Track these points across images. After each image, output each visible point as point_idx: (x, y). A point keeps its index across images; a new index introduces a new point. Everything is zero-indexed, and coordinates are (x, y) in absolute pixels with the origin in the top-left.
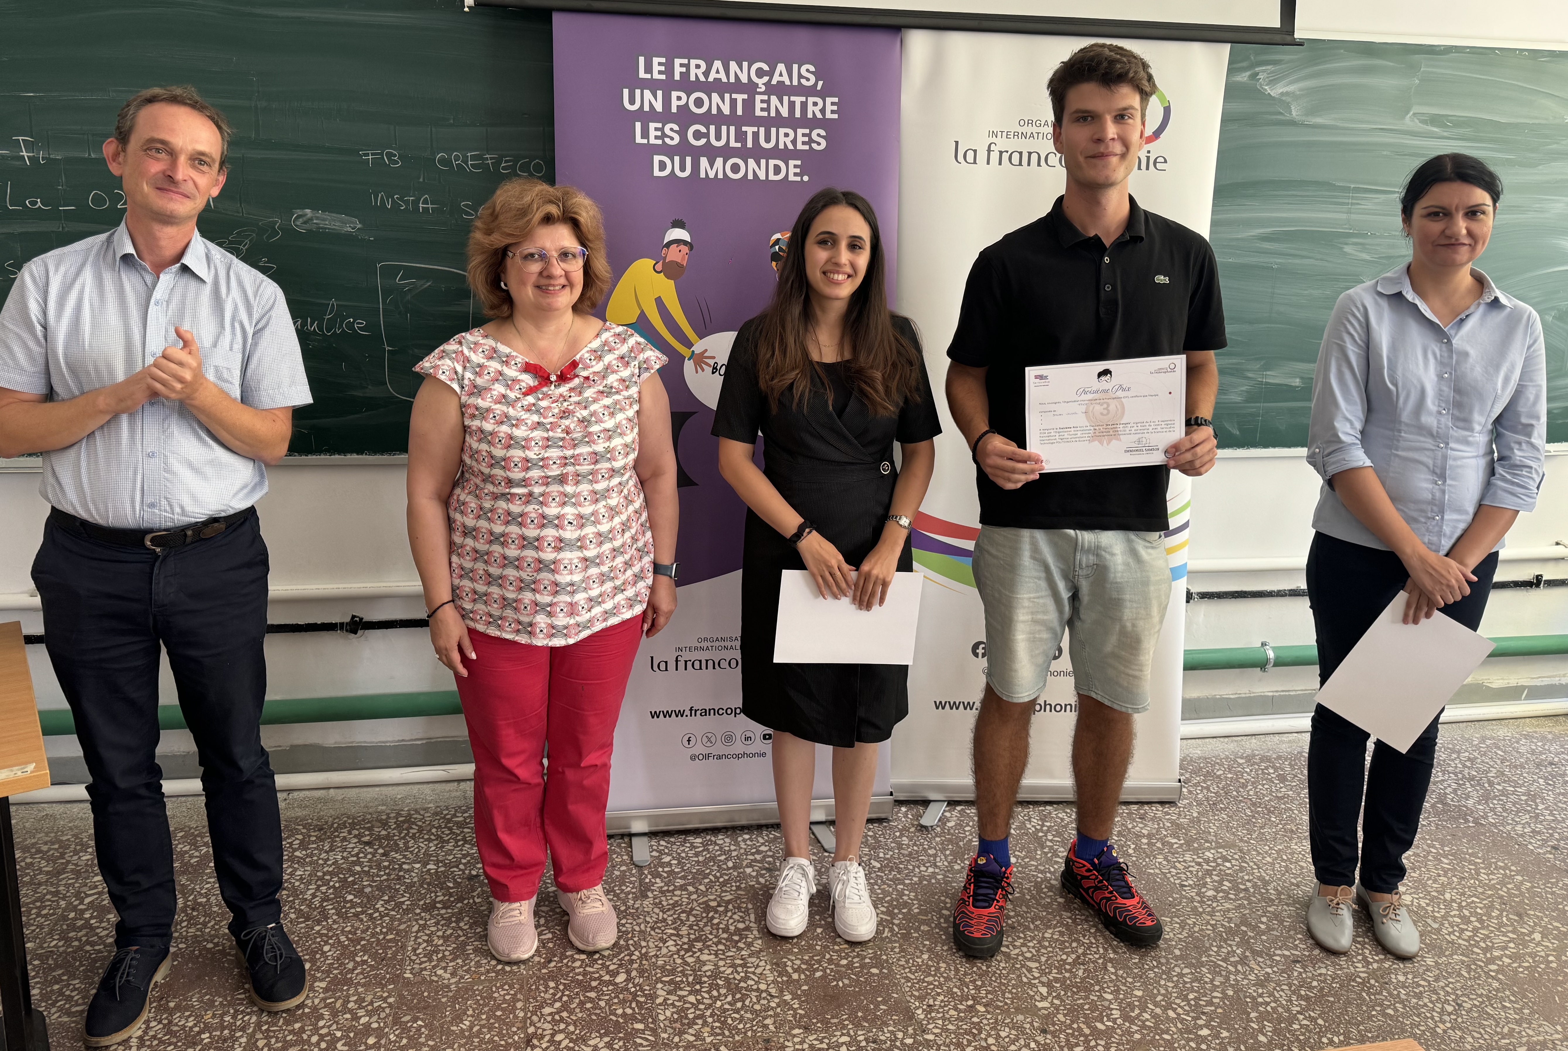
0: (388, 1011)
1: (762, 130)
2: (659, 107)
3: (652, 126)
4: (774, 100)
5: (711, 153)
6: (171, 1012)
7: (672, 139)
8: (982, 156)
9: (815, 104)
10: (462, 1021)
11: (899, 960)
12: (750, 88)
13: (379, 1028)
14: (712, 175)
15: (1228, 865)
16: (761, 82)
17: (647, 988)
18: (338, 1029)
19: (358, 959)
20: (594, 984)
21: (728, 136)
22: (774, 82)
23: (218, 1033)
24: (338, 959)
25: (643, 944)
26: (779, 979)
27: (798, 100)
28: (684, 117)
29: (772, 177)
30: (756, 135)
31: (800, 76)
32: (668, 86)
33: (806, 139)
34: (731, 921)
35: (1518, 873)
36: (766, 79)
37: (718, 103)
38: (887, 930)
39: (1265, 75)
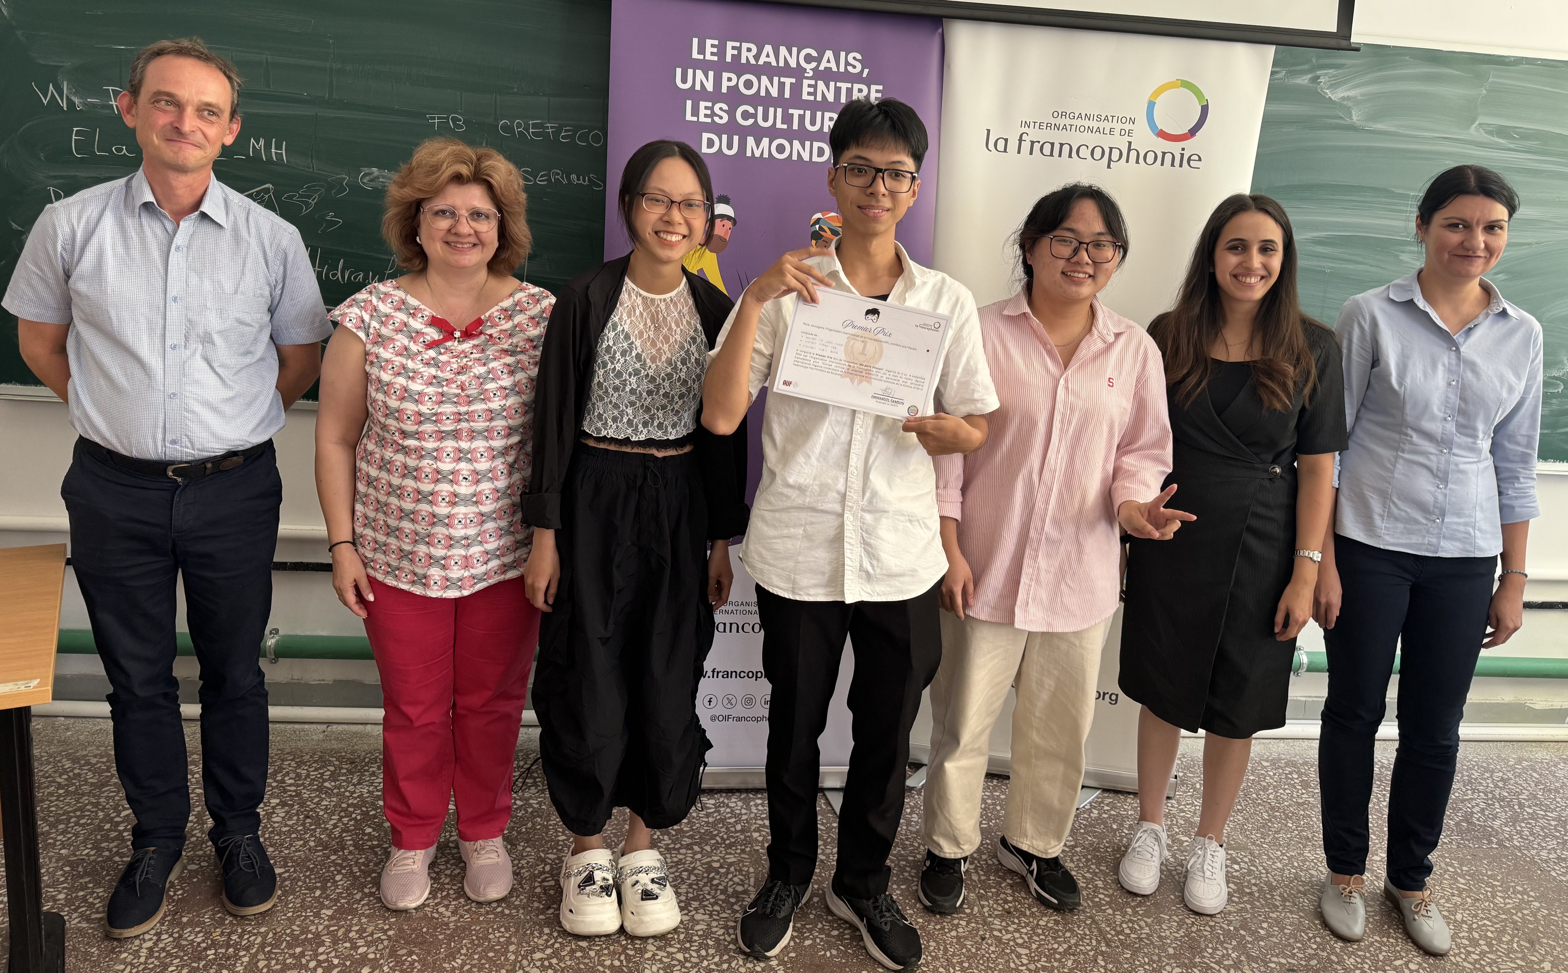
1: (808, 113)
2: (710, 87)
3: (703, 104)
4: (821, 85)
5: (758, 133)
7: (721, 118)
8: (1013, 145)
10: (454, 959)
12: (798, 73)
14: (757, 154)
15: (1236, 867)
16: (809, 67)
19: (367, 891)
21: (775, 118)
22: (821, 68)
27: (844, 86)
28: (734, 98)
29: (815, 159)
30: (802, 118)
31: (847, 64)
32: (719, 67)
36: (814, 64)
37: (767, 86)
39: (1327, 78)
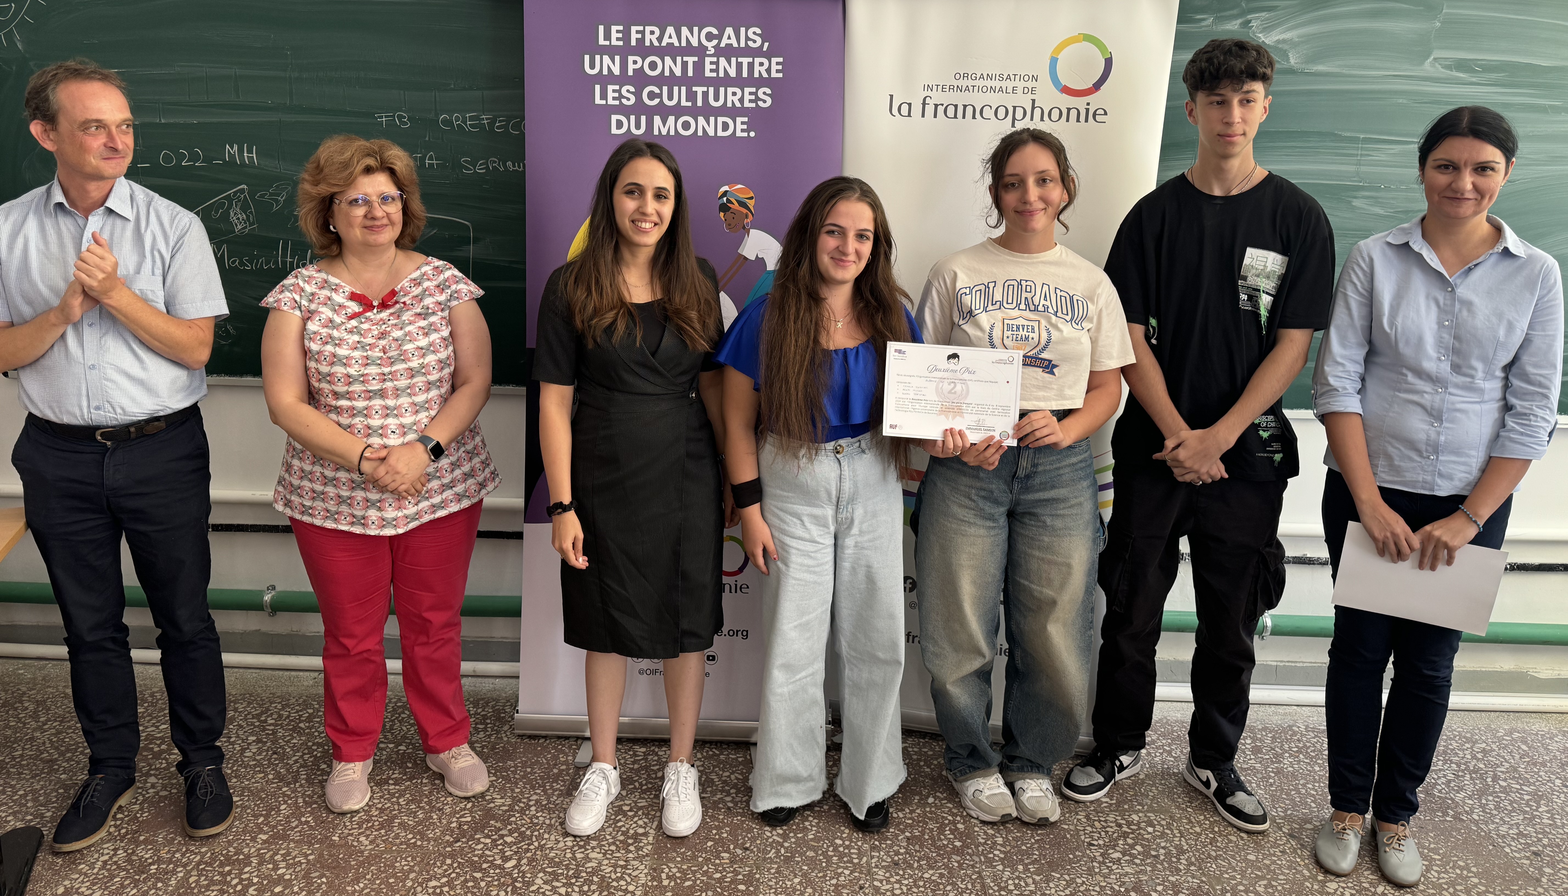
0: (303, 866)
1: (711, 90)
2: (616, 71)
3: (610, 88)
4: (723, 61)
5: (664, 112)
6: (138, 843)
7: (628, 99)
8: (917, 109)
9: (761, 64)
10: (357, 883)
11: (770, 880)
12: (701, 51)
13: (290, 880)
14: (664, 132)
15: (1150, 829)
16: (710, 45)
17: (529, 875)
18: (257, 876)
20: (485, 866)
21: (680, 96)
22: (723, 45)
23: (164, 866)
24: (288, 817)
25: (546, 836)
26: (650, 884)
27: (745, 61)
28: (640, 80)
29: (720, 133)
30: (705, 95)
31: (747, 38)
32: (625, 51)
33: (753, 97)
34: (634, 825)
35: (1476, 875)
36: (715, 42)
37: (671, 66)
38: (773, 851)
39: (1259, 22)
